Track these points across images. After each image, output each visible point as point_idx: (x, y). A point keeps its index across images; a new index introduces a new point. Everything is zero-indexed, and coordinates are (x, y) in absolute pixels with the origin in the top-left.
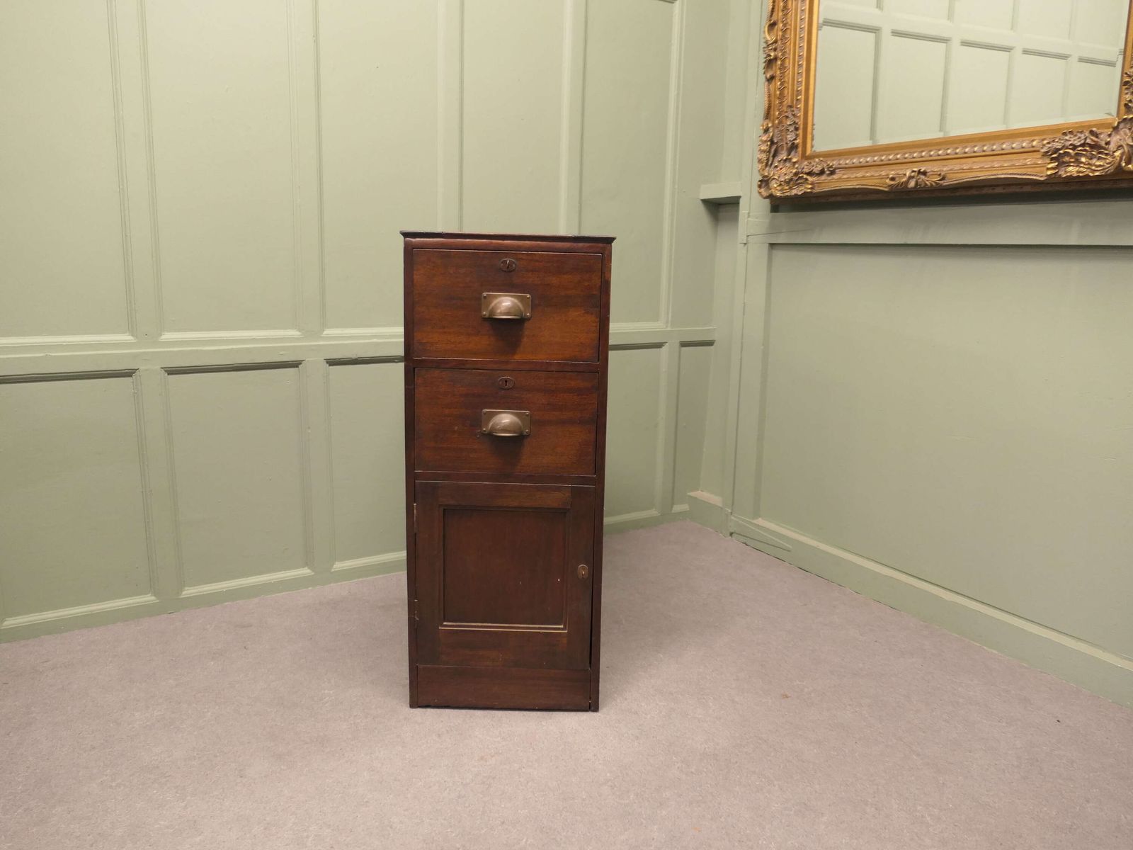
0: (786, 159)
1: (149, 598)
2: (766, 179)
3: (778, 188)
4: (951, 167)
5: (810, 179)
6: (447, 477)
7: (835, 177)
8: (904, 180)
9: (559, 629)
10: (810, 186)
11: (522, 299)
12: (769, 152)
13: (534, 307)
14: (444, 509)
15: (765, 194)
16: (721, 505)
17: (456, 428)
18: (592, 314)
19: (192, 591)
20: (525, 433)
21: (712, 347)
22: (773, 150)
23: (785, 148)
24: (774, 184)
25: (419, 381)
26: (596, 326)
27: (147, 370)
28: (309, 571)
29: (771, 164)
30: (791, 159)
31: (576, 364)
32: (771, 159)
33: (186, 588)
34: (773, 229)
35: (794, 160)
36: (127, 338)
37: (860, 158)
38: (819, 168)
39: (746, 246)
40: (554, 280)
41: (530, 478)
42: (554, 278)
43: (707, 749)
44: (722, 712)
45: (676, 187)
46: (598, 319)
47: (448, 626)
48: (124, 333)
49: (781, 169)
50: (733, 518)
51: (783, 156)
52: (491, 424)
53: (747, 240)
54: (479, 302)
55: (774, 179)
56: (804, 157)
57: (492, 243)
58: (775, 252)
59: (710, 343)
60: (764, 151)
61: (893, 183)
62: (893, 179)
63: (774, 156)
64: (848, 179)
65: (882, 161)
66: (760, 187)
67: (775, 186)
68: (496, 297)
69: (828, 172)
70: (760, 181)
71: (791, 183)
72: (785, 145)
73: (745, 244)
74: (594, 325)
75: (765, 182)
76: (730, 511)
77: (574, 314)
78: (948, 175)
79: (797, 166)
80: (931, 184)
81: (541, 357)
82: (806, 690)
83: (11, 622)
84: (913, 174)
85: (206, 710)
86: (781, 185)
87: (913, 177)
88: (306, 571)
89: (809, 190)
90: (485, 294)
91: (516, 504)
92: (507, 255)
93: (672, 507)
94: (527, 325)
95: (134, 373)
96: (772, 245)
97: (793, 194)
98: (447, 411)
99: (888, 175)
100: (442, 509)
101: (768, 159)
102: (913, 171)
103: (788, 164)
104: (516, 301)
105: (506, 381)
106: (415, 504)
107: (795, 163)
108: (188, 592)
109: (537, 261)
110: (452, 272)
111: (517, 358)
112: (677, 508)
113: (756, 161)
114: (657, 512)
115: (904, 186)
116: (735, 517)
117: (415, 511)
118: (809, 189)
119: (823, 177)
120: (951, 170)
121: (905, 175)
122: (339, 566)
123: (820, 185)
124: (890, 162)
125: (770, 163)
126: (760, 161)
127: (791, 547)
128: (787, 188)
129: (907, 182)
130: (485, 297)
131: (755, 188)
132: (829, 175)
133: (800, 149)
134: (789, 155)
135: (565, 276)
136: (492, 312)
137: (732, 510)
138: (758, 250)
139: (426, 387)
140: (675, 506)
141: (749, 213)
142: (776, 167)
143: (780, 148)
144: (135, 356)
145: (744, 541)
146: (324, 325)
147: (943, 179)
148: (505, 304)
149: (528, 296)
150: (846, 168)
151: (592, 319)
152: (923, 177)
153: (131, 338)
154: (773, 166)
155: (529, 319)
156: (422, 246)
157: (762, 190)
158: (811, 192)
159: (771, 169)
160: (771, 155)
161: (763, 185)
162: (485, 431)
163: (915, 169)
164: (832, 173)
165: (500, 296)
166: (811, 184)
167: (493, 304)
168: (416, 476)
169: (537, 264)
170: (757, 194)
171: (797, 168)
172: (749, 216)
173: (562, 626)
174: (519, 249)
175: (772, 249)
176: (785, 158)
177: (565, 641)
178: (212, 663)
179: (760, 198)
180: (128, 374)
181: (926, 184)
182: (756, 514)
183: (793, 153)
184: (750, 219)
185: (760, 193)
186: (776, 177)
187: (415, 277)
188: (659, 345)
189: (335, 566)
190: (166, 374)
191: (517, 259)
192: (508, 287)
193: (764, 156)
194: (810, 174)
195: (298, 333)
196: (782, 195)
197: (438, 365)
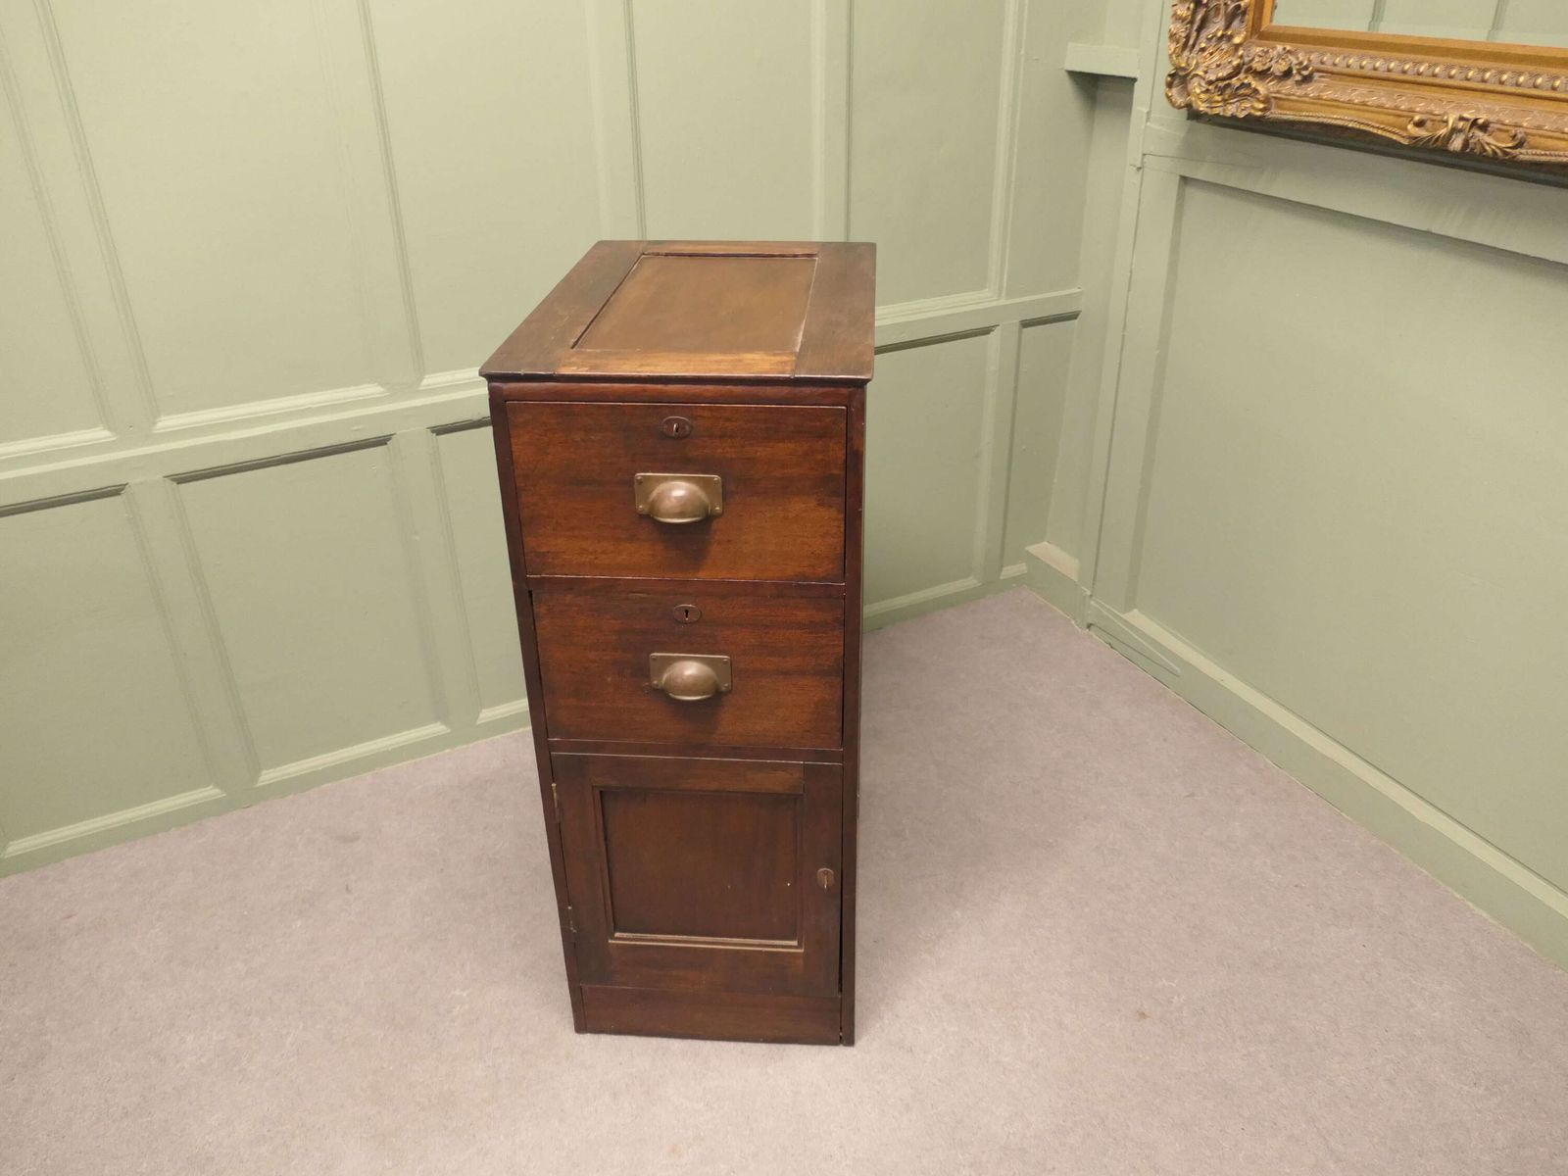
0: (1223, 36)
1: (210, 792)
2: (1182, 73)
3: (1202, 96)
4: (1539, 121)
5: (1263, 88)
6: (597, 747)
7: (1310, 89)
8: (1443, 132)
9: (790, 946)
10: (1261, 106)
11: (705, 484)
12: (1192, 22)
13: (726, 496)
14: (601, 792)
15: (1180, 101)
16: (1075, 578)
17: (609, 679)
18: (830, 506)
19: (272, 775)
20: (724, 689)
21: (1076, 321)
22: (1199, 17)
23: (1222, 12)
24: (1196, 87)
25: (540, 609)
26: (839, 527)
27: (142, 483)
28: (443, 727)
29: (1194, 45)
30: (1230, 38)
31: (804, 585)
32: (1194, 34)
33: (265, 772)
34: (1190, 151)
35: (1237, 40)
36: (101, 434)
37: (1362, 57)
38: (1282, 67)
39: (1141, 172)
40: (762, 452)
41: (735, 751)
42: (760, 449)
43: (1011, 1137)
44: (1041, 1050)
45: (1023, 52)
46: (842, 516)
47: (621, 938)
48: (95, 426)
49: (1211, 54)
50: (1092, 603)
51: (1216, 27)
52: (665, 677)
53: (1143, 163)
54: (629, 489)
55: (1197, 75)
56: (1258, 33)
57: (644, 390)
58: (1190, 191)
59: (1073, 316)
60: (1182, 19)
61: (1422, 133)
62: (1420, 124)
63: (1199, 30)
64: (1334, 104)
65: (1404, 72)
66: (1170, 85)
67: (1198, 91)
68: (660, 480)
69: (1298, 78)
70: (1170, 75)
71: (1228, 91)
72: (1222, 7)
73: (1140, 168)
74: (836, 523)
75: (1179, 78)
76: (1089, 593)
77: (797, 506)
78: (1530, 139)
79: (1240, 52)
80: (1494, 152)
81: (745, 574)
82: (1175, 1000)
83: (17, 847)
84: (1461, 124)
85: (285, 1032)
86: (1207, 91)
87: (1461, 131)
88: (437, 728)
89: (1259, 113)
90: (640, 475)
91: (714, 786)
92: (673, 411)
93: (1000, 570)
94: (715, 525)
95: (123, 489)
96: (1184, 180)
97: (1229, 114)
98: (592, 655)
99: (1411, 110)
100: (597, 792)
101: (1188, 37)
102: (1462, 119)
103: (1224, 46)
104: (693, 487)
105: (687, 612)
106: (554, 785)
107: (1237, 47)
108: (268, 776)
109: (728, 420)
110: (578, 439)
111: (703, 575)
112: (1009, 571)
113: (1166, 36)
114: (975, 581)
115: (1439, 143)
116: (1097, 603)
117: (555, 795)
118: (1261, 110)
119: (1288, 86)
120: (1539, 128)
121: (1446, 122)
122: (487, 715)
123: (1281, 102)
124: (1420, 79)
125: (1191, 42)
126: (1172, 36)
127: (1178, 669)
128: (1219, 98)
129: (1448, 138)
130: (640, 482)
131: (1162, 87)
132: (1298, 83)
133: (1249, 17)
134: (1228, 27)
135: (781, 445)
136: (653, 506)
137: (1092, 592)
138: (1160, 183)
139: (552, 618)
140: (1005, 569)
141: (1148, 113)
142: (1203, 50)
143: (1212, 13)
144: (118, 465)
145: (1110, 641)
146: (422, 371)
147: (1520, 145)
148: (677, 492)
149: (716, 477)
150: (1332, 73)
151: (830, 518)
152: (1479, 134)
153: (106, 433)
154: (1197, 48)
155: (719, 516)
156: (523, 396)
157: (1174, 91)
158: (1263, 117)
159: (1193, 54)
160: (1195, 27)
161: (1176, 82)
162: (657, 685)
163: (1466, 115)
164: (1307, 79)
165: (666, 479)
166: (1263, 102)
167: (654, 494)
168: (551, 747)
169: (727, 424)
170: (1165, 100)
171: (1241, 57)
172: (1148, 120)
173: (795, 943)
174: (695, 399)
175: (1186, 183)
176: (1220, 34)
177: (800, 962)
178: (299, 923)
179: (1169, 106)
180: (115, 491)
181: (1485, 150)
182: (1130, 604)
183: (1236, 23)
184: (1148, 124)
185: (1169, 98)
186: (1201, 73)
187: (514, 448)
188: (986, 331)
189: (481, 716)
190: (175, 484)
191: (693, 417)
192: (680, 463)
193: (1181, 30)
194: (1263, 75)
195: (380, 389)
196: (1209, 111)
197: (570, 585)
